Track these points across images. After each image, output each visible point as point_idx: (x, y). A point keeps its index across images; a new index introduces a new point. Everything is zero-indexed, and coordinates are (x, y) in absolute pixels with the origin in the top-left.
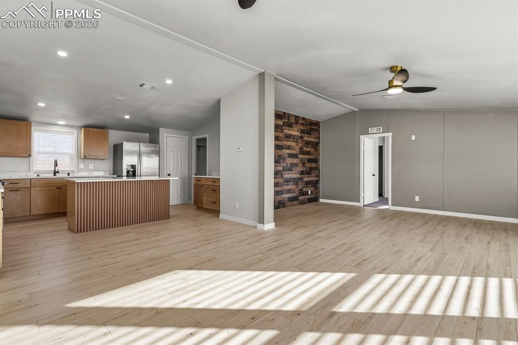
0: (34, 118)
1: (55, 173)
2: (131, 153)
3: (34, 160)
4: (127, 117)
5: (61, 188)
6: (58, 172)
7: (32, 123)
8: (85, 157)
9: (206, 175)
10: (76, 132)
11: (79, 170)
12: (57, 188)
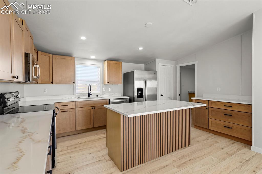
0: (76, 54)
1: (89, 95)
2: (139, 79)
3: (76, 86)
4: (141, 49)
5: (94, 108)
6: (91, 95)
7: (75, 58)
8: (108, 83)
9: (195, 97)
10: (101, 64)
11: (103, 93)
12: (92, 108)
